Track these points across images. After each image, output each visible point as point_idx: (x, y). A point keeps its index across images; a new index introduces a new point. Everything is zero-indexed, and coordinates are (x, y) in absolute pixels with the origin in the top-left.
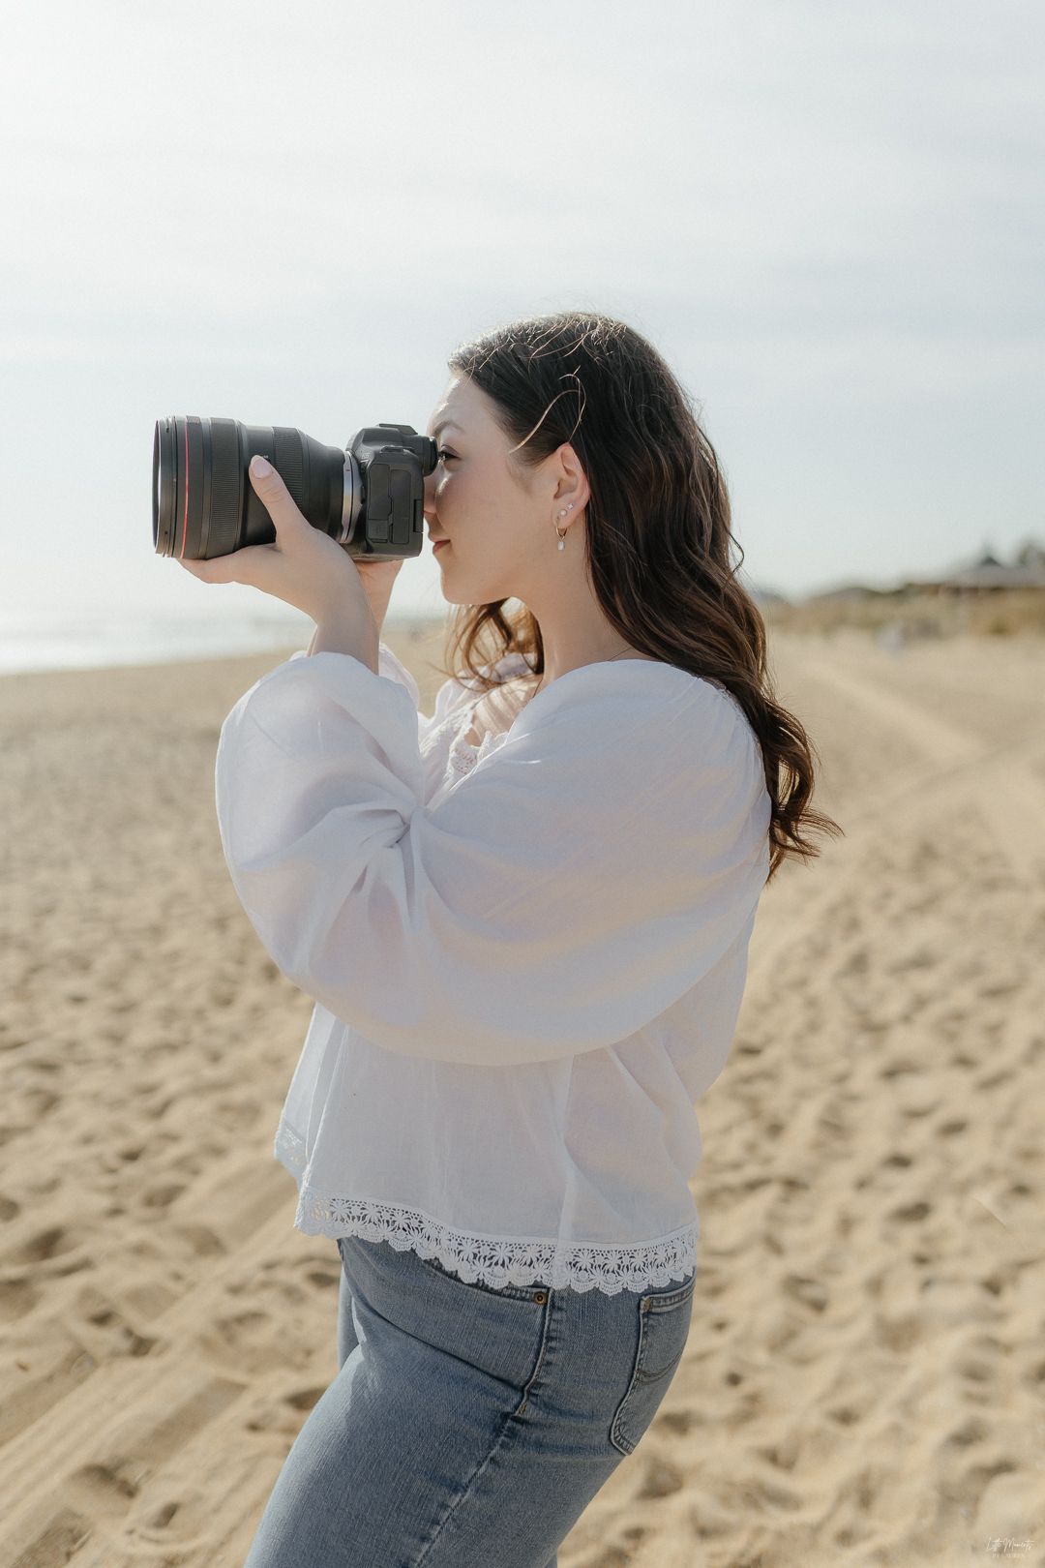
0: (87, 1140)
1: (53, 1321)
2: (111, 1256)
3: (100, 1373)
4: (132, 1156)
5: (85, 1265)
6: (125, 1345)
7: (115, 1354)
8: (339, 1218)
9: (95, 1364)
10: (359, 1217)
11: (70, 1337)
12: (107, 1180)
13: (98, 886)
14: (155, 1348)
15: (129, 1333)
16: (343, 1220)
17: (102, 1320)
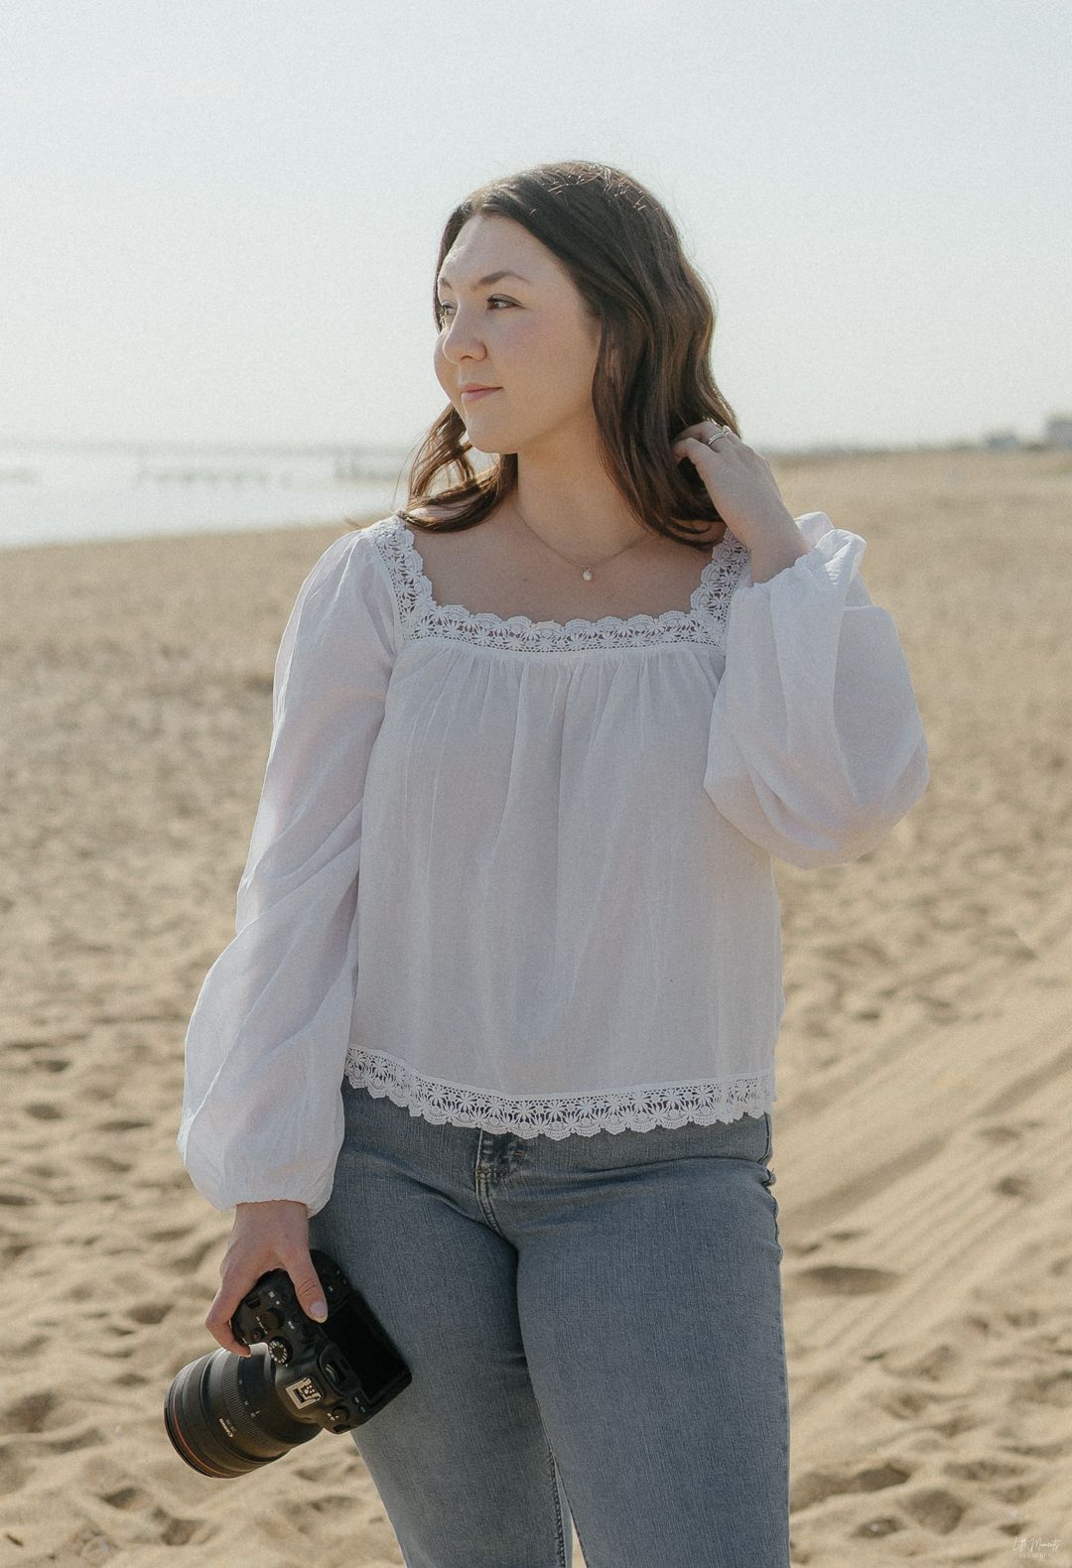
0: (80, 1294)
1: (52, 1494)
2: (128, 1429)
3: (122, 1556)
4: (150, 1315)
5: (91, 1438)
6: (156, 1529)
7: (140, 1539)
8: (673, 1106)
9: (112, 1546)
10: (692, 1102)
11: (77, 1514)
12: (117, 1344)
13: (65, 943)
14: (198, 1535)
15: (159, 1514)
16: (677, 1107)
17: (119, 1499)
